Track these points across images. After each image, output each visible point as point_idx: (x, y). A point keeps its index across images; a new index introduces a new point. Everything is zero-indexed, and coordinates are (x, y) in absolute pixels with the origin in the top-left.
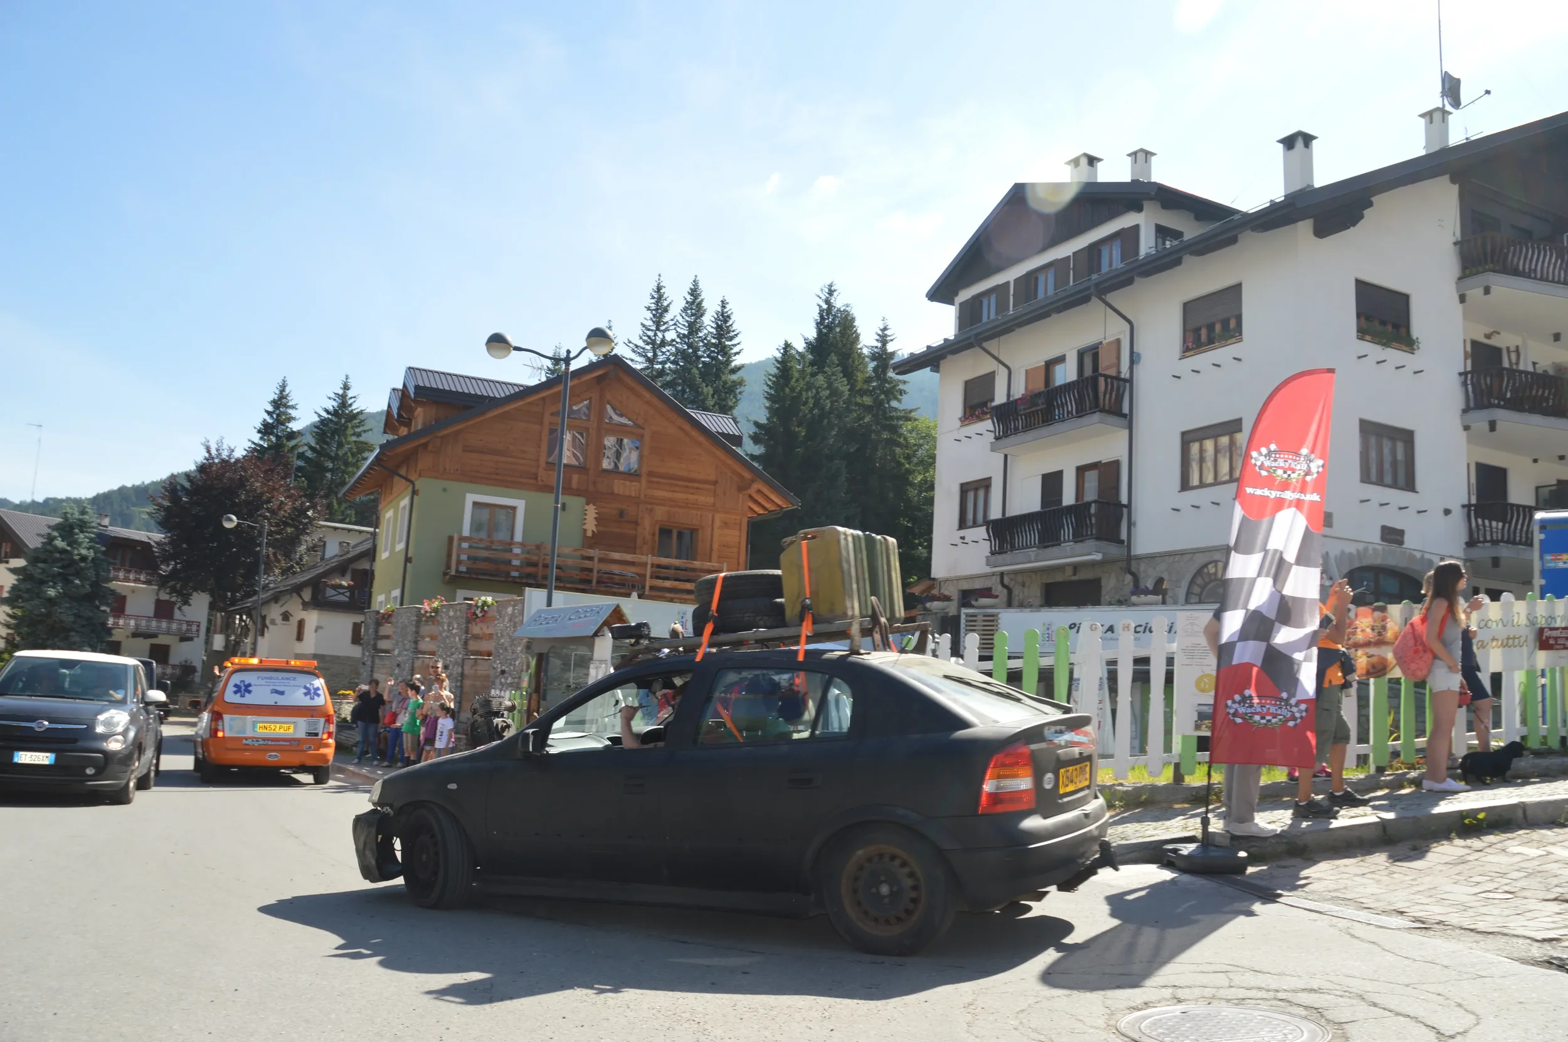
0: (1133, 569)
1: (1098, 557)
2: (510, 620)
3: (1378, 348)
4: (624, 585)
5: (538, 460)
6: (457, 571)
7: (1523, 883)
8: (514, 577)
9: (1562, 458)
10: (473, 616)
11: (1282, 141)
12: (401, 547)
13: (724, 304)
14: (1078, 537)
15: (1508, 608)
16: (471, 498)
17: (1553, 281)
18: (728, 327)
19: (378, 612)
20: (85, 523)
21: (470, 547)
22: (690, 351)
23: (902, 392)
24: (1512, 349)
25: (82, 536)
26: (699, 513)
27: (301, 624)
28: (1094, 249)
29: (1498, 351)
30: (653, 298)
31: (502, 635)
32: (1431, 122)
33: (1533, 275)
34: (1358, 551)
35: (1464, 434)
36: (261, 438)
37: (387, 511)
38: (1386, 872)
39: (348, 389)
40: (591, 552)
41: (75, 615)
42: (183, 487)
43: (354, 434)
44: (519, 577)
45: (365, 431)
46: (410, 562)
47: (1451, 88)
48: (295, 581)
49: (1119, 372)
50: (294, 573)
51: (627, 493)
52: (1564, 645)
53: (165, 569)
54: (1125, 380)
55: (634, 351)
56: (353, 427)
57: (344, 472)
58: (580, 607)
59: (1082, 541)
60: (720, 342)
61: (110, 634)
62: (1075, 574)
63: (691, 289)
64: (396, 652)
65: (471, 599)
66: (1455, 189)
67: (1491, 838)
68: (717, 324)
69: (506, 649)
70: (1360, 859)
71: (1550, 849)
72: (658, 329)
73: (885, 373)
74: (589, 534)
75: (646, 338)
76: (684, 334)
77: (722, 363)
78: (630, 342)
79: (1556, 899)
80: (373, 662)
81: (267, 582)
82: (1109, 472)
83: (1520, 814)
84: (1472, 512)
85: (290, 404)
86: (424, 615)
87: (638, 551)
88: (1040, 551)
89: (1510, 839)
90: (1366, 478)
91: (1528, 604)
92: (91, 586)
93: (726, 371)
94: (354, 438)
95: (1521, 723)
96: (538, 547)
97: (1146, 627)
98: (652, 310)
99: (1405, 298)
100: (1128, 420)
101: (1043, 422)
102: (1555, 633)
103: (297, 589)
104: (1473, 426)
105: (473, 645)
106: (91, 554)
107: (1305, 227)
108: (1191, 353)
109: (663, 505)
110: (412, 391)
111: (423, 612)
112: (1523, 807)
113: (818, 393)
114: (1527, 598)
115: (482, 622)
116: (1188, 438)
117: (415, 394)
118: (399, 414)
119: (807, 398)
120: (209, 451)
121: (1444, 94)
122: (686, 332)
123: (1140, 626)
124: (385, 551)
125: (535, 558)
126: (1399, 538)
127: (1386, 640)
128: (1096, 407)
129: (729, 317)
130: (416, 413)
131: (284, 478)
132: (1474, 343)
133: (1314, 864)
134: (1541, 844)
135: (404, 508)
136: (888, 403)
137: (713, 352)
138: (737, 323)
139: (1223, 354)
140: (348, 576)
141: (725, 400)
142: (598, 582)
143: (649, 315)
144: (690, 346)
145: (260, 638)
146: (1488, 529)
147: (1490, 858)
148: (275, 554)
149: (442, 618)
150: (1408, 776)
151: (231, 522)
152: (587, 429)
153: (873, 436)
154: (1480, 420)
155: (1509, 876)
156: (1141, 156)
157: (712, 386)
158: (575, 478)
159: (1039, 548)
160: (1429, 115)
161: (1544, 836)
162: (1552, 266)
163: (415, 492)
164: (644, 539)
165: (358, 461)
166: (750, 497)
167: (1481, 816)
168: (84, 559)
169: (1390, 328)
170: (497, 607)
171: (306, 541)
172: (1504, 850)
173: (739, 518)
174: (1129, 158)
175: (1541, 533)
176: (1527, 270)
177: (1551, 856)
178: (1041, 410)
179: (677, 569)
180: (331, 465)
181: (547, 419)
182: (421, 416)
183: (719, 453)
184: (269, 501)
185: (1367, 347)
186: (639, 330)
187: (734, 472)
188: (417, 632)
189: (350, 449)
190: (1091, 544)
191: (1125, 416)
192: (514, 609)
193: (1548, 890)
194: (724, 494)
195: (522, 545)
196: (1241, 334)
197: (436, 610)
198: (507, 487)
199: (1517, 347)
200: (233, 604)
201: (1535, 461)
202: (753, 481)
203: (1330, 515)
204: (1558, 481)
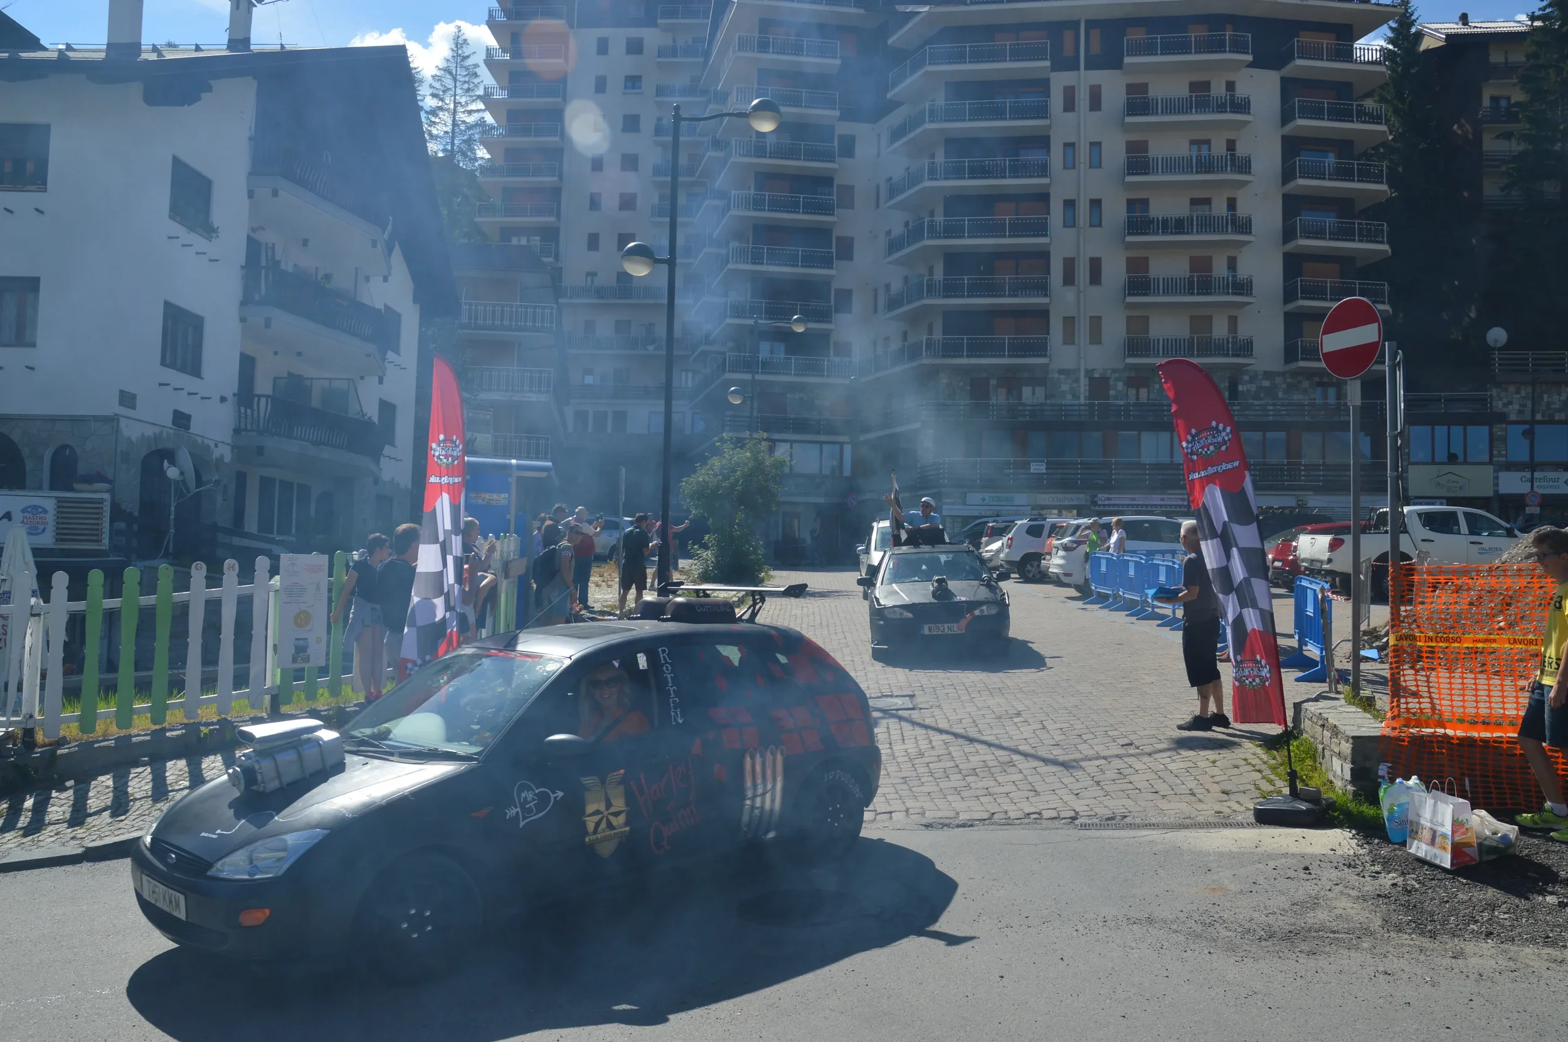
3: (186, 231)
9: (299, 354)
24: (270, 245)
32: (238, 10)
33: (313, 189)
34: (155, 434)
35: (240, 325)
66: (256, 86)
90: (163, 363)
99: (208, 182)
104: (250, 318)
107: (134, 91)
126: (186, 422)
132: (249, 237)
154: (256, 315)
169: (194, 211)
176: (310, 183)
185: (176, 228)
196: (45, 183)
199: (273, 244)
201: (276, 353)
203: (133, 397)
204: (289, 373)
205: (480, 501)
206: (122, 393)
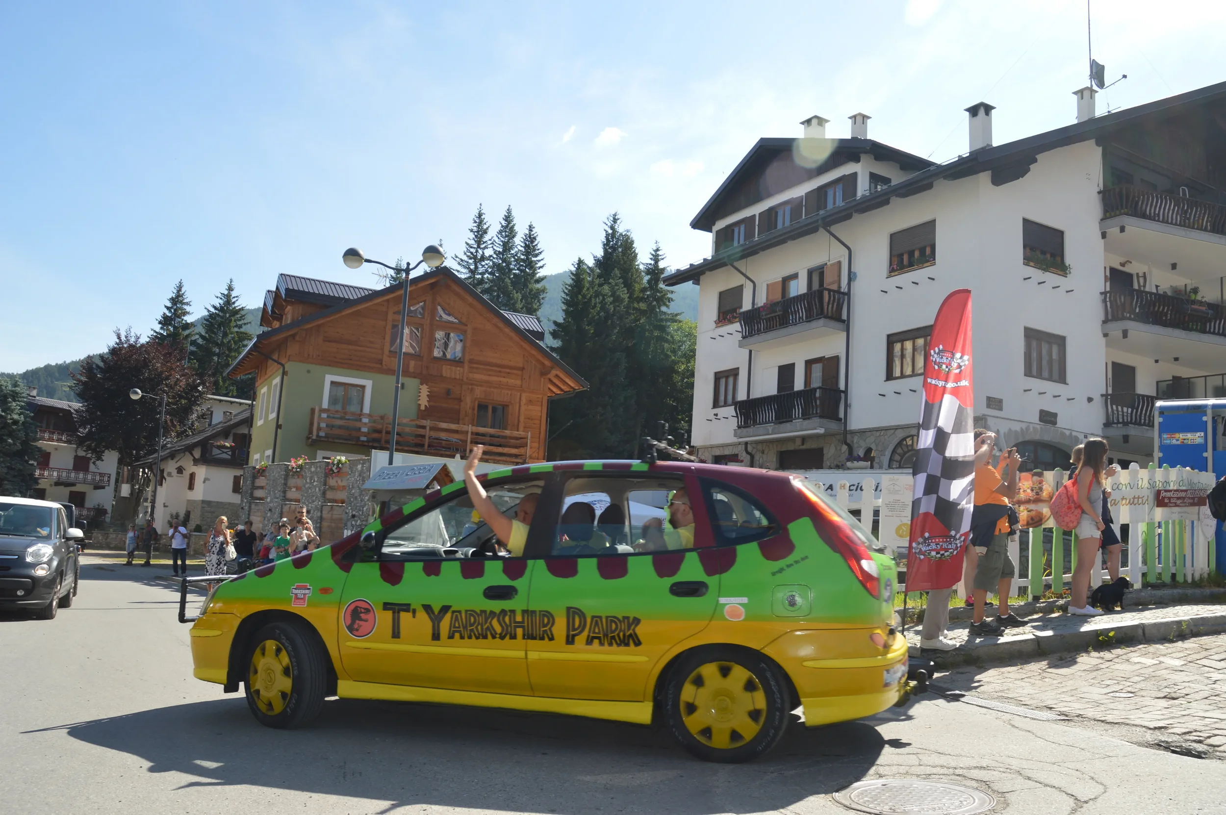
0: (848, 441)
1: (821, 431)
2: (360, 475)
3: (1040, 272)
4: (450, 448)
5: (382, 349)
6: (318, 436)
7: (1142, 685)
8: (363, 441)
9: (1176, 359)
10: (331, 471)
11: (968, 110)
12: (273, 416)
13: (531, 228)
14: (806, 416)
15: (1134, 475)
16: (329, 378)
17: (1171, 223)
18: (534, 246)
19: (254, 468)
20: (17, 393)
21: (328, 417)
22: (504, 264)
23: (670, 300)
24: (1141, 274)
25: (14, 404)
26: (509, 392)
27: (192, 476)
28: (822, 191)
29: (1129, 276)
30: (475, 222)
31: (353, 487)
32: (1082, 98)
33: (1157, 218)
34: (1022, 429)
35: (1104, 340)
36: (161, 328)
37: (262, 388)
38: (1039, 677)
39: (232, 290)
40: (423, 422)
41: (8, 467)
42: (97, 366)
43: (236, 326)
44: (367, 441)
45: (245, 324)
46: (281, 428)
47: (1098, 72)
48: (188, 442)
49: (840, 287)
50: (187, 436)
51: (453, 377)
52: (1176, 503)
53: (83, 432)
54: (844, 294)
55: (459, 264)
56: (235, 321)
57: (228, 356)
58: (416, 466)
59: (809, 419)
60: (528, 258)
61: (38, 483)
62: (803, 444)
63: (505, 216)
64: (269, 500)
65: (329, 458)
66: (1099, 150)
67: (1118, 651)
68: (525, 244)
69: (356, 498)
70: (1019, 667)
71: (1162, 659)
72: (479, 247)
73: (657, 284)
74: (423, 408)
75: (469, 254)
76: (499, 252)
77: (529, 274)
78: (457, 257)
79: (1165, 697)
80: (250, 507)
81: (165, 442)
82: (830, 365)
83: (1140, 632)
84: (1109, 400)
85: (185, 301)
86: (291, 470)
87: (461, 422)
88: (776, 426)
89: (1132, 652)
90: (1028, 373)
91: (1149, 471)
92: (21, 444)
93: (532, 281)
94: (236, 329)
95: (1142, 563)
96: (382, 418)
97: (858, 486)
98: (474, 232)
99: (1060, 234)
100: (846, 325)
101: (780, 325)
102: (1168, 494)
103: (189, 449)
104: (1111, 333)
105: (330, 495)
106: (22, 418)
107: (985, 177)
108: (896, 273)
109: (481, 386)
110: (283, 293)
111: (290, 468)
112: (1142, 627)
113: (604, 299)
114: (1149, 467)
115: (336, 476)
116: (892, 340)
117: (285, 295)
118: (272, 311)
119: (595, 304)
120: (119, 337)
121: (1092, 76)
122: (501, 250)
123: (854, 485)
124: (261, 419)
125: (379, 427)
126: (1053, 419)
127: (1042, 498)
128: (821, 314)
129: (535, 238)
130: (287, 310)
131: (178, 360)
132: (1113, 270)
133: (985, 671)
134: (1155, 655)
135: (276, 385)
136: (659, 308)
137: (522, 265)
138: (542, 243)
139: (920, 274)
140: (231, 438)
141: (531, 303)
142: (429, 446)
143: (472, 236)
144: (504, 260)
145: (159, 487)
146: (1120, 413)
147: (1117, 666)
148: (171, 421)
149: (305, 473)
150: (1057, 604)
151: (137, 395)
152: (423, 325)
153: (647, 334)
154: (1115, 329)
155: (1131, 680)
156: (859, 119)
157: (521, 293)
158: (412, 363)
159: (775, 423)
160: (1080, 93)
161: (1158, 649)
162: (1171, 212)
163: (284, 373)
164: (466, 412)
165: (239, 347)
166: (551, 381)
167: (1111, 634)
168: (15, 422)
169: (1048, 256)
170: (349, 465)
171: (197, 410)
172: (1128, 660)
173: (541, 396)
174: (850, 120)
175: (1160, 417)
176: (1152, 215)
177: (1163, 664)
178: (778, 316)
179: (492, 436)
180: (217, 350)
181: (391, 316)
182: (290, 313)
183: (526, 346)
184: (167, 378)
185: (1031, 271)
186: (464, 248)
187: (538, 361)
188: (285, 484)
189: (233, 338)
190: (816, 421)
191: (844, 321)
192: (363, 467)
193: (1159, 690)
194: (530, 377)
195: (370, 416)
196: (934, 259)
197: (300, 467)
198: (358, 370)
199: (1145, 273)
200: (137, 460)
201: (1157, 361)
202: (552, 368)
203: (1000, 401)
204: (1173, 377)
205: (1174, 442)
206: (989, 399)
